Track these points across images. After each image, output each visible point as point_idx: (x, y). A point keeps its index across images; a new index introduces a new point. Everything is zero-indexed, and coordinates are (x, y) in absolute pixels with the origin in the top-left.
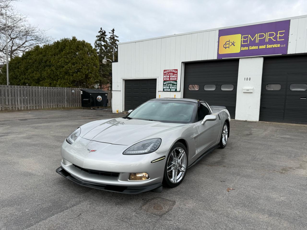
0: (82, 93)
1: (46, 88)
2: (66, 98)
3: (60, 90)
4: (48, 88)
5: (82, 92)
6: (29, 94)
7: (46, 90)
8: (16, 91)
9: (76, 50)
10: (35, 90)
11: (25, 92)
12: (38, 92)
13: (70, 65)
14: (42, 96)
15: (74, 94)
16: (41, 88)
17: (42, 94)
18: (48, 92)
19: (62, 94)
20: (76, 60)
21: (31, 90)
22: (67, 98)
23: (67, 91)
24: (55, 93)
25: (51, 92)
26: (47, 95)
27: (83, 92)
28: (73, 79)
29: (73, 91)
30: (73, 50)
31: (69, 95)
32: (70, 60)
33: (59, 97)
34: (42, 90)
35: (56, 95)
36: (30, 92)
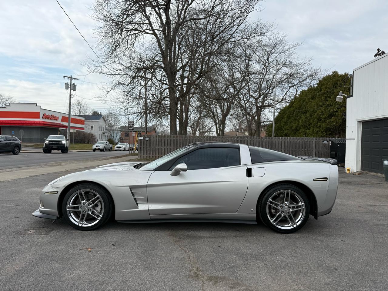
0: (330, 145)
1: (288, 139)
2: (314, 150)
3: (306, 140)
4: (290, 139)
5: (330, 142)
6: (268, 145)
7: (287, 141)
8: (255, 142)
9: (332, 88)
10: (275, 141)
11: (264, 143)
12: (278, 144)
13: (323, 108)
14: (283, 147)
15: (327, 145)
16: (282, 139)
17: (282, 146)
18: (290, 144)
19: (309, 145)
20: (330, 102)
21: (270, 141)
22: (316, 151)
23: (316, 142)
24: (299, 144)
25: (294, 143)
26: (288, 147)
27: (332, 142)
28: (326, 126)
29: (325, 142)
30: (329, 89)
31: (319, 148)
32: (324, 102)
33: (304, 150)
34: (283, 141)
35: (300, 147)
36: (269, 143)
